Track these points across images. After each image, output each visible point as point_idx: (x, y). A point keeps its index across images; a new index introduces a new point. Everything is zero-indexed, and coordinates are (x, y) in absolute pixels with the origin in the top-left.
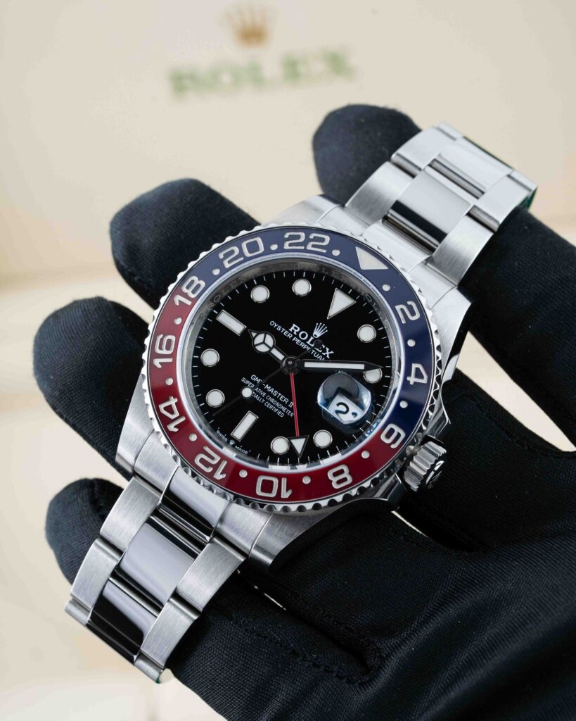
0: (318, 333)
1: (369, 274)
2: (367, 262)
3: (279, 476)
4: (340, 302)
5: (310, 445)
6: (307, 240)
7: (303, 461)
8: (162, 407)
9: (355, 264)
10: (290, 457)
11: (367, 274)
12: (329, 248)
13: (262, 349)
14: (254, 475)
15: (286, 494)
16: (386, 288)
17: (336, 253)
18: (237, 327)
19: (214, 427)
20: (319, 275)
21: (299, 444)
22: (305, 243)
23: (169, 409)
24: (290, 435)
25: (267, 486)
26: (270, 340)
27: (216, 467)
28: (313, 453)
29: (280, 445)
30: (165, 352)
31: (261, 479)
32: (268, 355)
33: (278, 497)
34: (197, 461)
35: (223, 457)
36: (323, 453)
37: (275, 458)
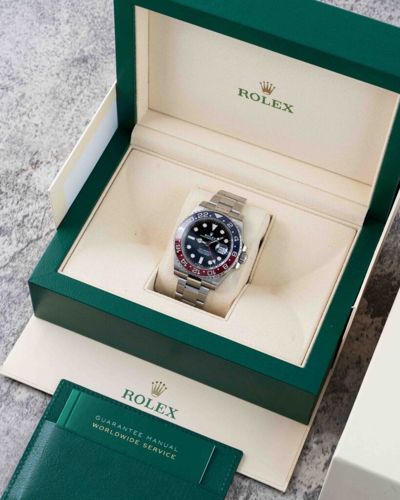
0: (211, 235)
1: (219, 219)
2: (218, 216)
3: (212, 270)
4: (214, 227)
5: (217, 261)
6: (203, 215)
7: (216, 265)
8: (182, 261)
9: (215, 217)
10: (213, 265)
11: (218, 219)
12: (208, 215)
13: (200, 242)
14: (206, 271)
15: (214, 274)
16: (224, 221)
17: (210, 216)
18: (193, 238)
19: (194, 263)
20: (208, 222)
21: (214, 261)
22: (203, 216)
23: (183, 261)
24: (211, 260)
25: (210, 273)
26: (201, 239)
27: (197, 272)
28: (218, 262)
29: (210, 263)
30: (178, 249)
31: (208, 272)
32: (202, 243)
33: (213, 275)
34: (193, 271)
35: (198, 269)
36: (220, 262)
37: (210, 266)
